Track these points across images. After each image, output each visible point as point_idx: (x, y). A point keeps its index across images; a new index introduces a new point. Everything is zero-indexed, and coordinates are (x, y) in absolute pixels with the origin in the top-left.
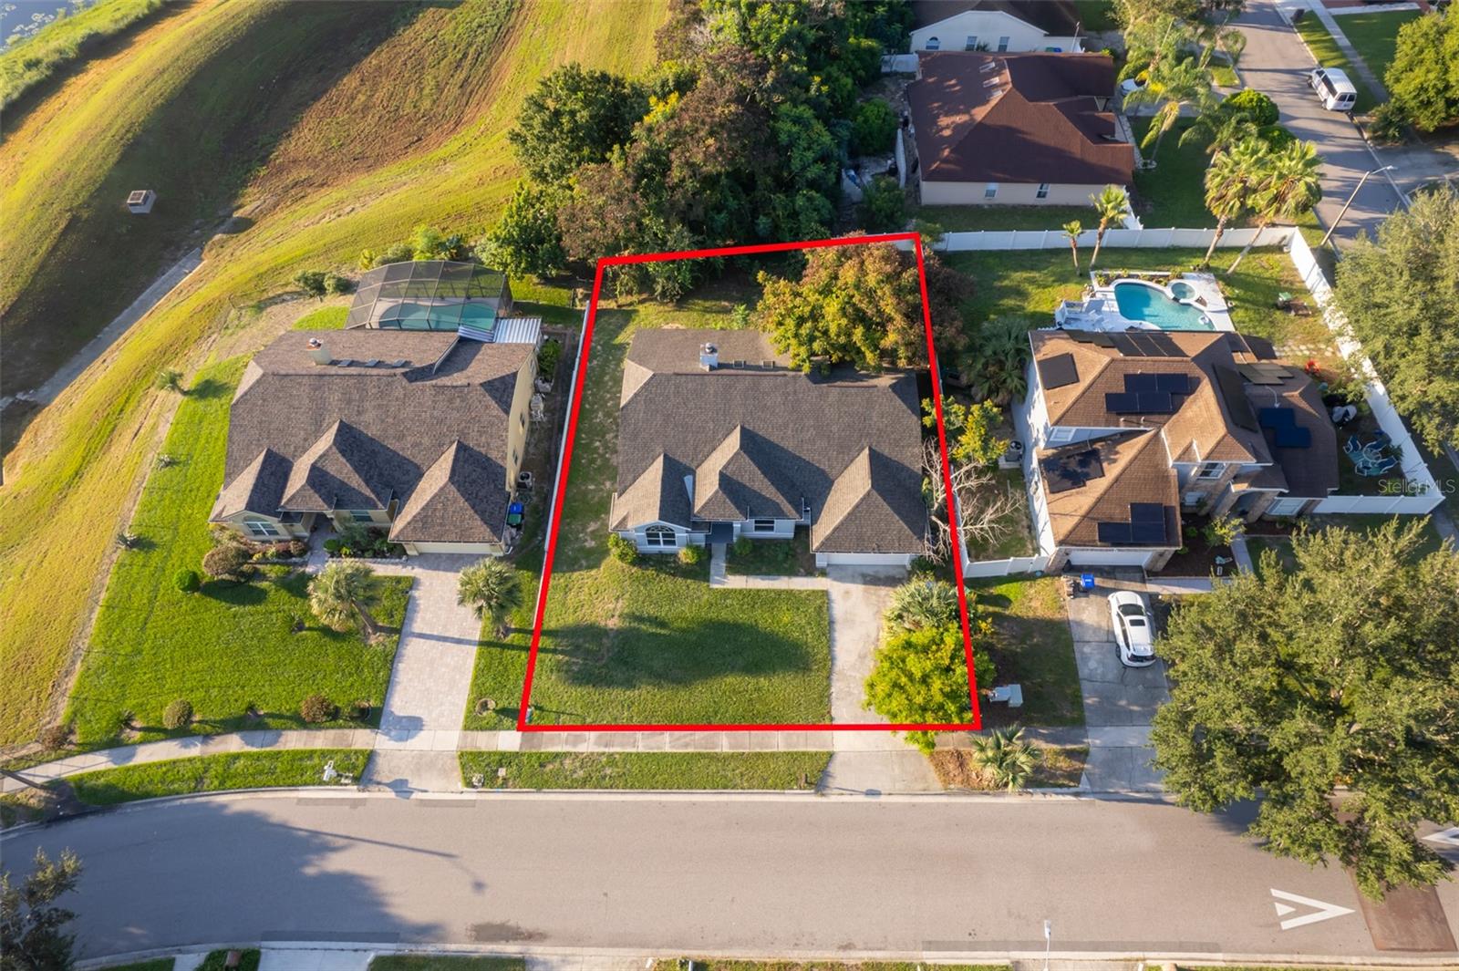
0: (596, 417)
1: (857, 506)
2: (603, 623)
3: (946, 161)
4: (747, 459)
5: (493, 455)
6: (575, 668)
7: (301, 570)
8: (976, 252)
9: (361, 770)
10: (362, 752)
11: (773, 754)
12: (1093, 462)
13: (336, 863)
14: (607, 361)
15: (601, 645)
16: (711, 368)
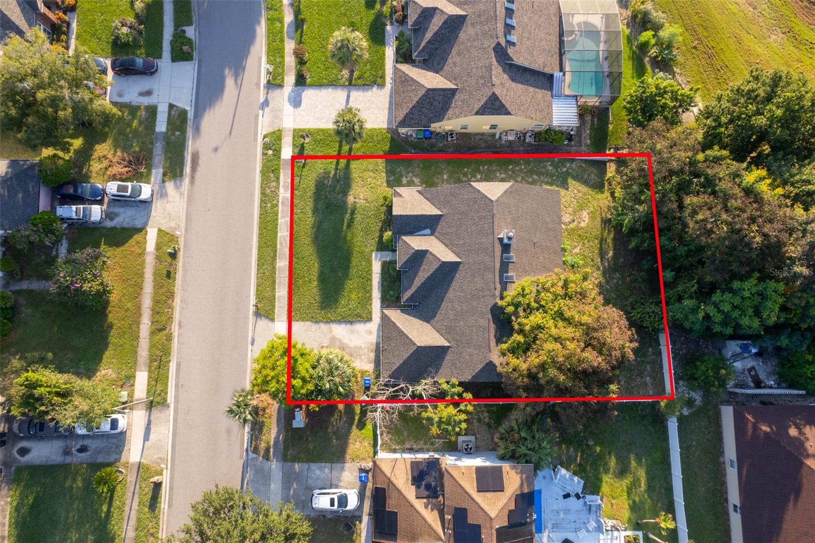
0: (501, 174)
1: (407, 337)
2: (351, 193)
3: (755, 427)
4: (436, 267)
5: (450, 112)
6: (326, 182)
7: (388, 23)
8: (668, 444)
9: (274, 83)
10: (283, 81)
11: (274, 289)
12: (428, 493)
13: (230, 82)
14: (552, 176)
15: (338, 193)
16: (501, 240)
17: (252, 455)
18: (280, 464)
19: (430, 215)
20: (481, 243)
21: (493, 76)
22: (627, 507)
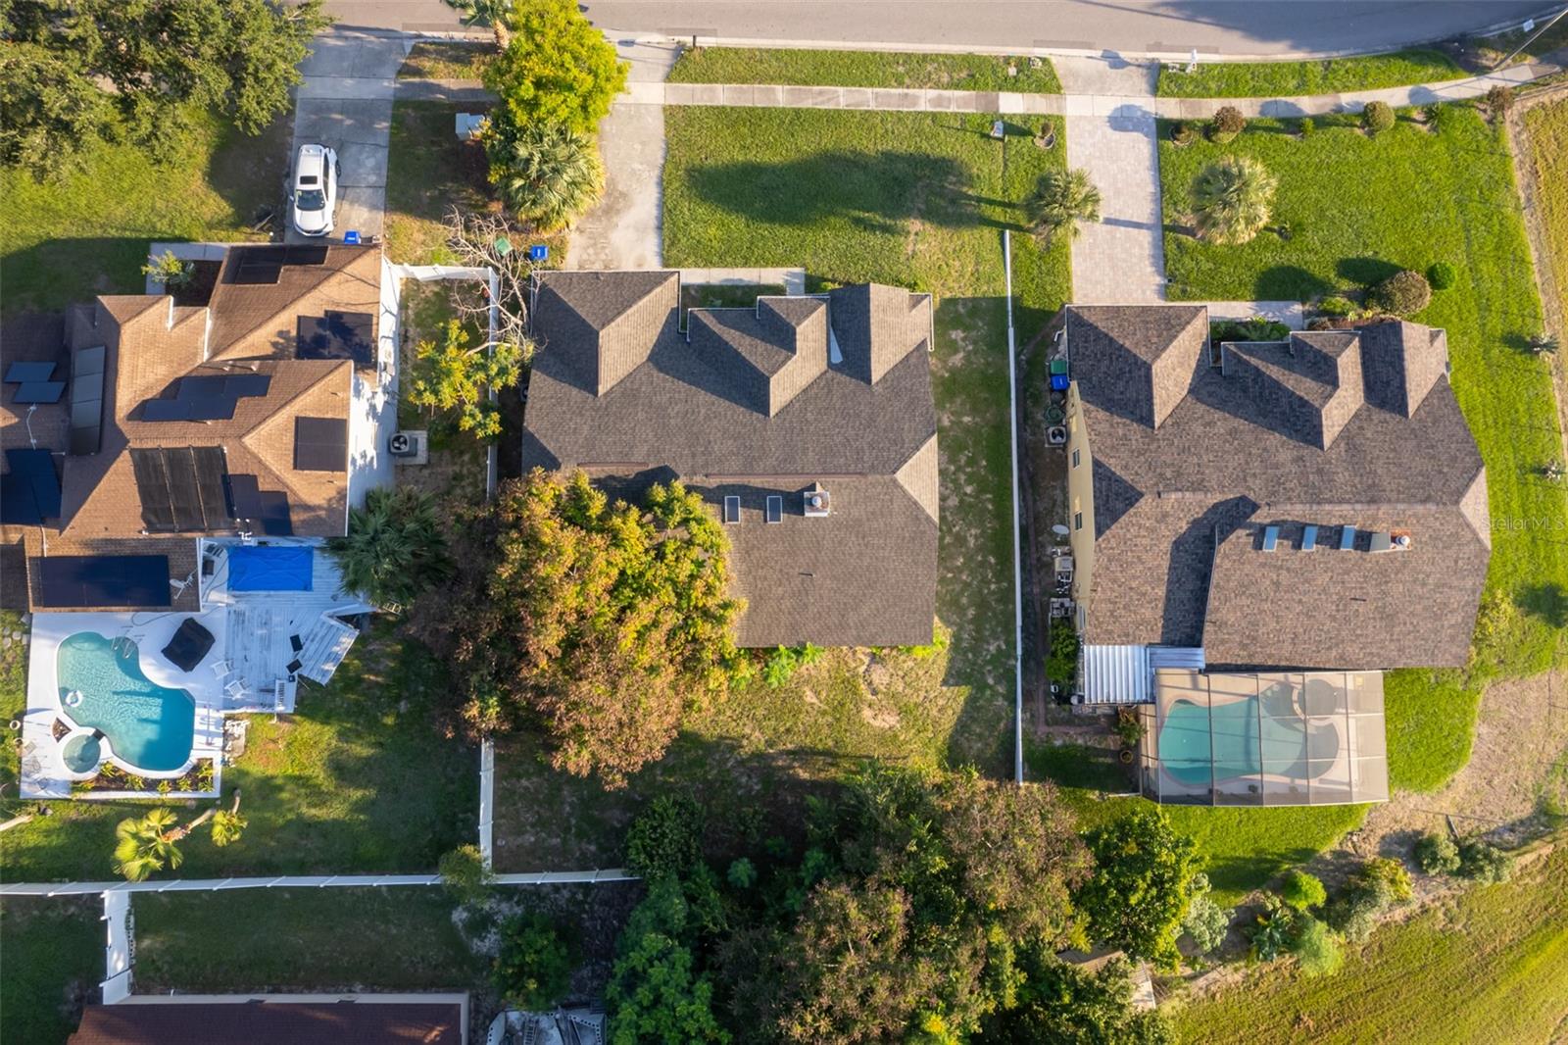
0: (976, 537)
1: (618, 313)
2: (928, 226)
4: (759, 367)
5: (1102, 415)
6: (952, 178)
7: (1307, 307)
9: (1159, 77)
10: (1166, 94)
11: (729, 80)
15: (926, 202)
16: (812, 488)
17: (408, 45)
18: (389, 95)
19: (869, 359)
20: (805, 451)
21: (1180, 494)
22: (270, 772)
